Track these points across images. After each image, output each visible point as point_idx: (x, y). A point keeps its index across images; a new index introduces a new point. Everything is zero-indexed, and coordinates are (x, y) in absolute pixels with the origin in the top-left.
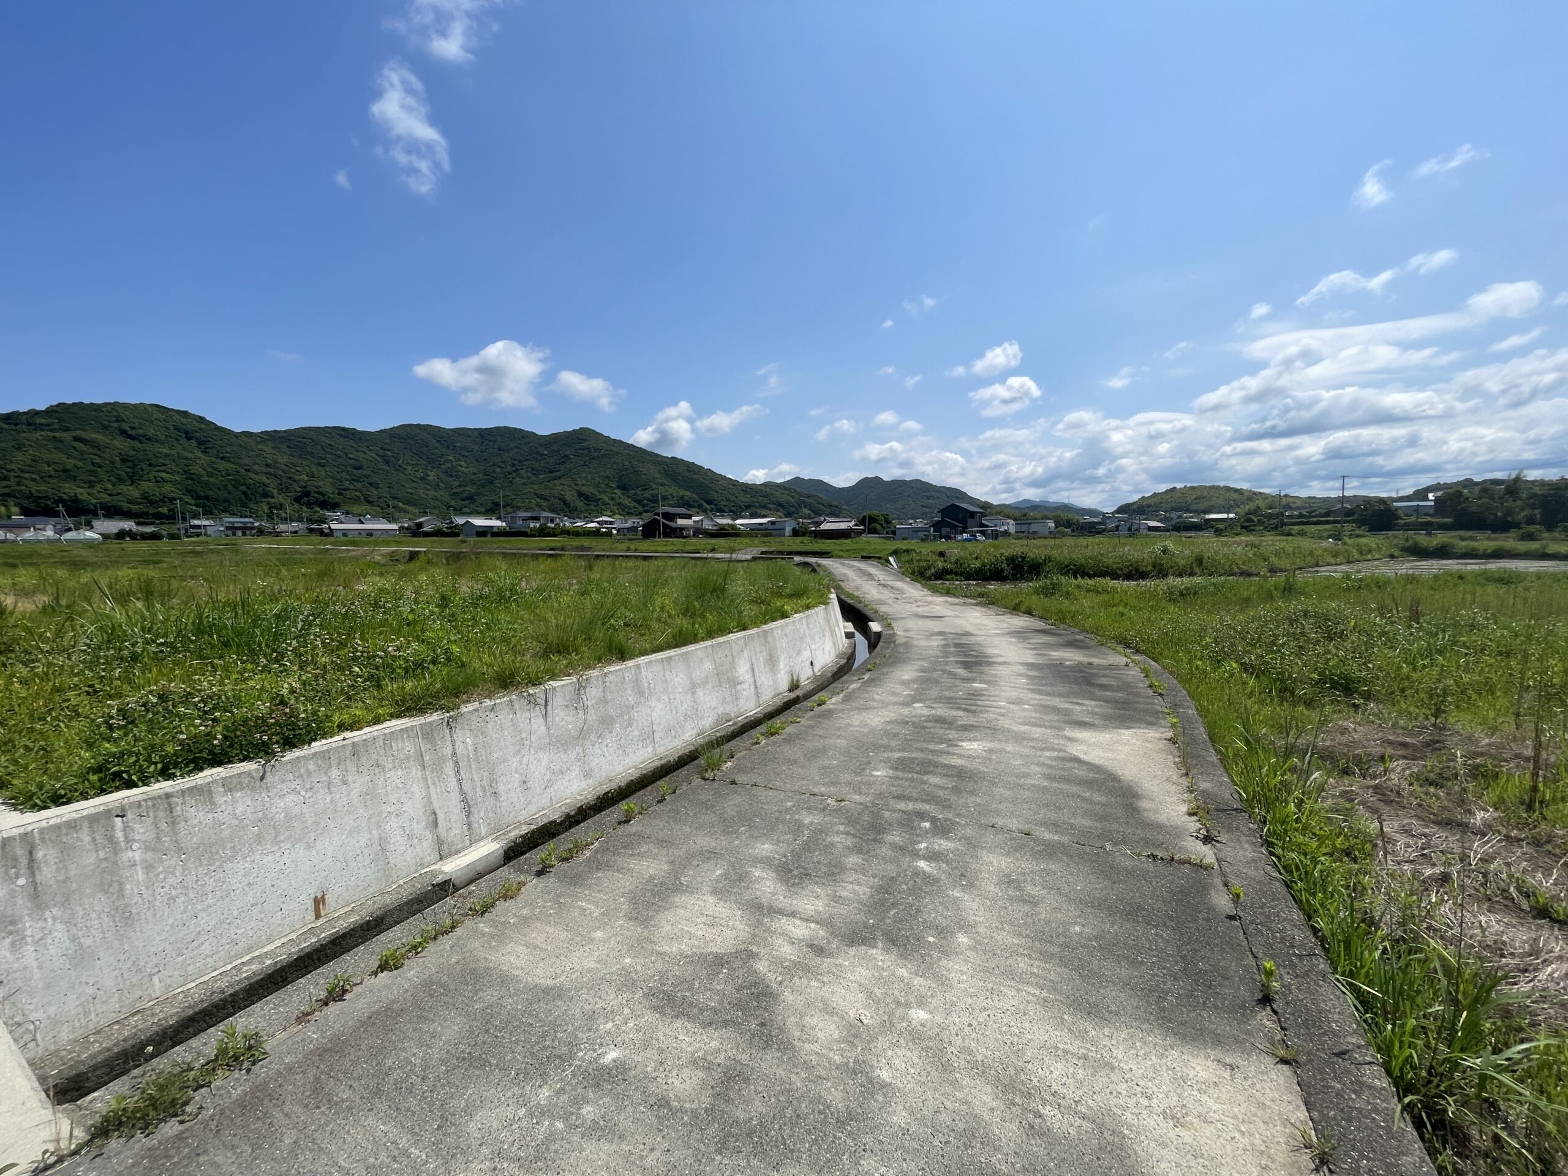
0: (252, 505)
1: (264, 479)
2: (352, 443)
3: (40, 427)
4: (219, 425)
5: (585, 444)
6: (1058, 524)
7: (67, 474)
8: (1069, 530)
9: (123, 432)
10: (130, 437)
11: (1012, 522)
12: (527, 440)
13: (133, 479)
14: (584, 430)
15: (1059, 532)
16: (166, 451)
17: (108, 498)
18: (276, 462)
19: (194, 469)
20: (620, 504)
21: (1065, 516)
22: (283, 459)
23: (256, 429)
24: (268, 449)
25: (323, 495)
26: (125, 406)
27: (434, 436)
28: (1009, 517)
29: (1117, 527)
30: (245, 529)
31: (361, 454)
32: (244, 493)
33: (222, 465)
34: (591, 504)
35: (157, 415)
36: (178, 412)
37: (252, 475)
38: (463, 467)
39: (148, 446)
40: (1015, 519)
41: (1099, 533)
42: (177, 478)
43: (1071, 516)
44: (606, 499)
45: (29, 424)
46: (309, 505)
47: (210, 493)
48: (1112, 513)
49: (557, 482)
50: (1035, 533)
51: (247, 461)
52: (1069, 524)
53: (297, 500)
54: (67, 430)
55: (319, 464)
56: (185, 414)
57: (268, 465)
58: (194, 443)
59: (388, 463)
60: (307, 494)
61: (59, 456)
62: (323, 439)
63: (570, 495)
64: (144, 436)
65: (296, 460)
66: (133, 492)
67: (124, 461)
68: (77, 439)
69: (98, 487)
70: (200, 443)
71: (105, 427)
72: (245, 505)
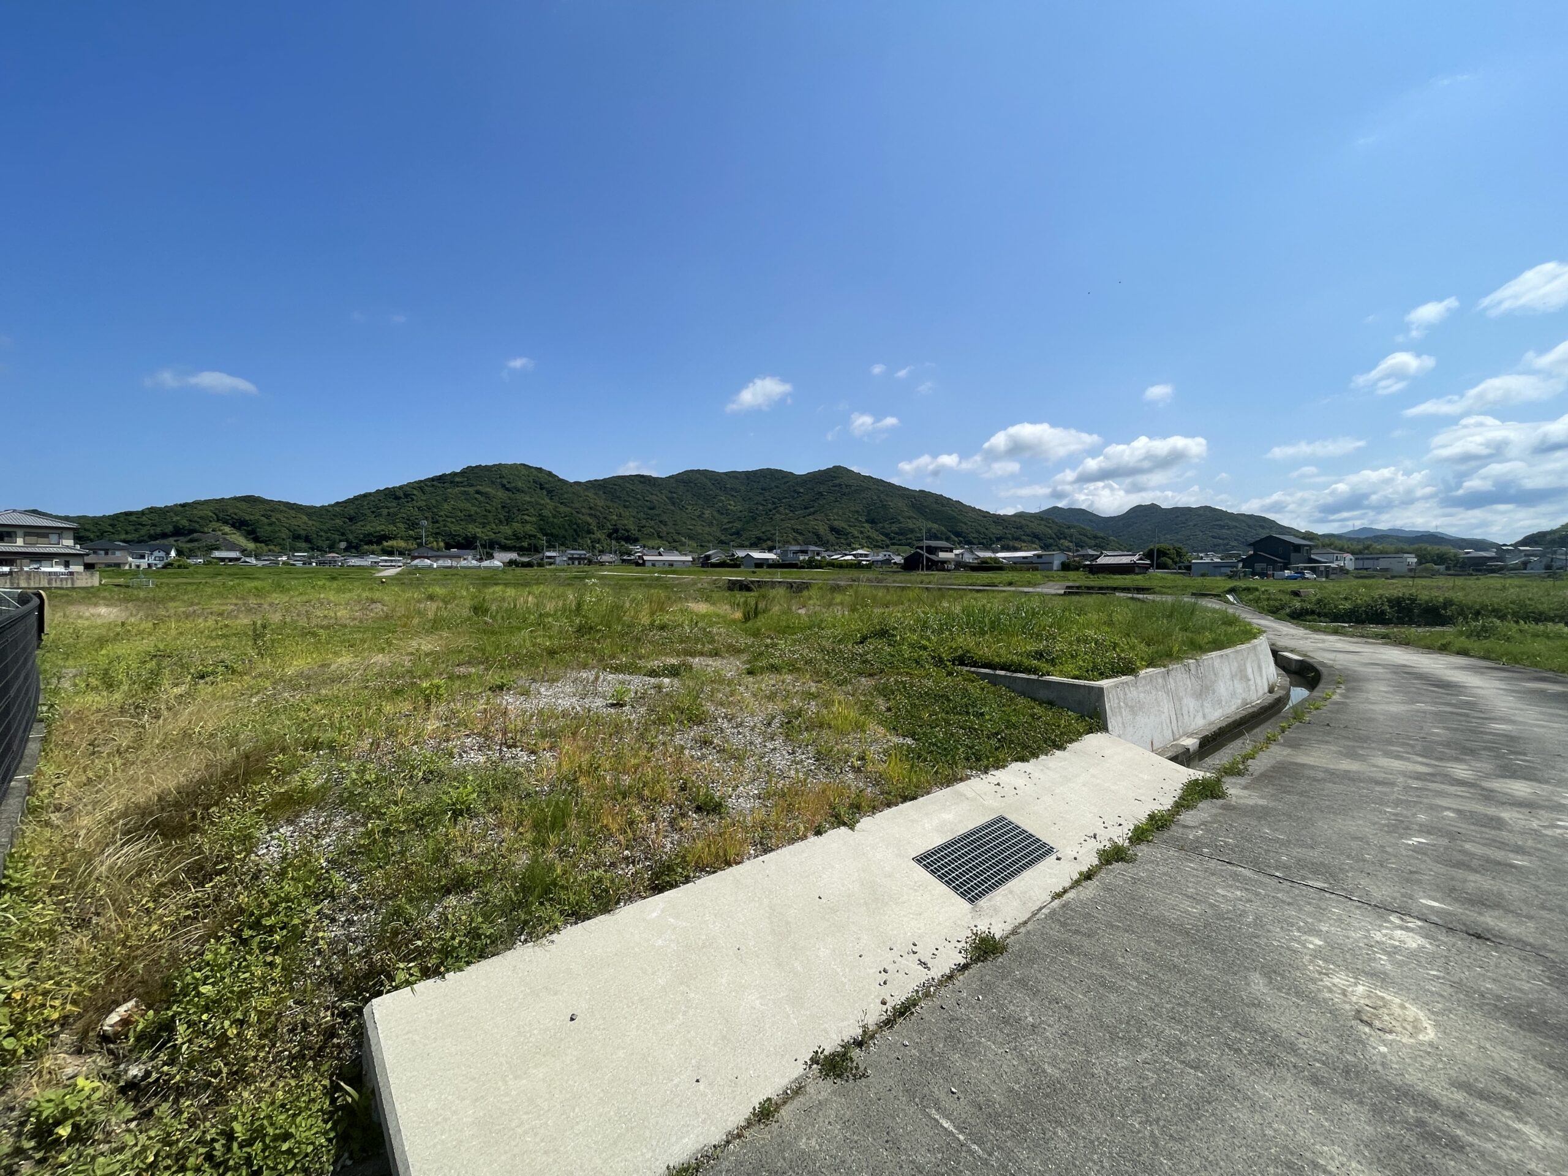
0: (580, 540)
1: (589, 519)
2: (648, 488)
3: (457, 484)
4: (561, 477)
5: (837, 482)
6: (1422, 559)
7: (470, 518)
8: (1442, 568)
9: (503, 486)
10: (508, 489)
11: (1349, 556)
12: (786, 480)
13: (508, 520)
14: (837, 468)
15: (1426, 569)
16: (528, 499)
17: (493, 536)
18: (596, 505)
19: (545, 513)
20: (868, 537)
21: (1434, 549)
22: (601, 503)
23: (583, 479)
24: (590, 494)
25: (628, 531)
26: (505, 466)
27: (710, 479)
28: (1342, 550)
29: (1525, 564)
30: (580, 559)
31: (654, 497)
32: (575, 530)
33: (562, 509)
34: (842, 538)
35: (524, 472)
36: (536, 468)
37: (580, 516)
38: (733, 506)
39: (518, 496)
40: (1353, 553)
41: (1493, 571)
42: (534, 519)
43: (1444, 549)
44: (856, 533)
45: (451, 482)
46: (617, 539)
47: (554, 531)
48: (1516, 545)
49: (811, 517)
50: (1386, 570)
51: (577, 505)
52: (1441, 559)
53: (610, 536)
54: (472, 485)
55: (625, 506)
56: (540, 470)
57: (591, 508)
58: (545, 493)
59: (674, 504)
60: (616, 531)
61: (468, 505)
62: (628, 485)
63: (823, 529)
64: (515, 488)
65: (609, 503)
66: (507, 530)
67: (503, 507)
68: (478, 492)
69: (488, 528)
70: (549, 492)
71: (493, 483)
72: (575, 540)
